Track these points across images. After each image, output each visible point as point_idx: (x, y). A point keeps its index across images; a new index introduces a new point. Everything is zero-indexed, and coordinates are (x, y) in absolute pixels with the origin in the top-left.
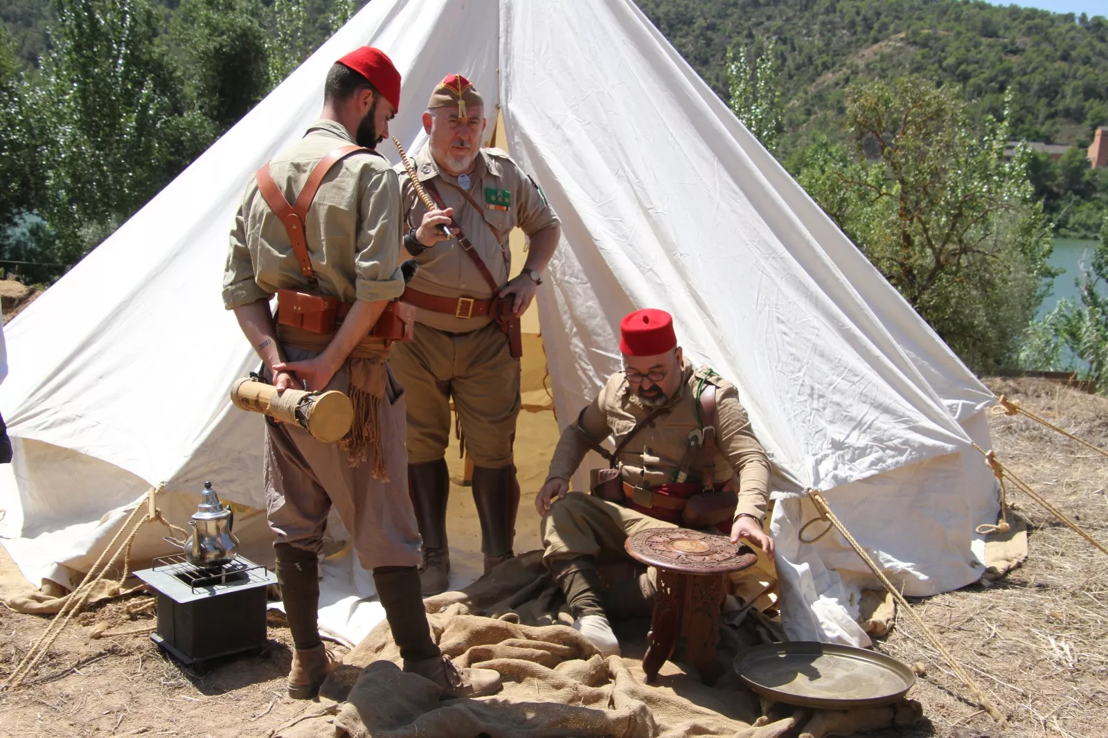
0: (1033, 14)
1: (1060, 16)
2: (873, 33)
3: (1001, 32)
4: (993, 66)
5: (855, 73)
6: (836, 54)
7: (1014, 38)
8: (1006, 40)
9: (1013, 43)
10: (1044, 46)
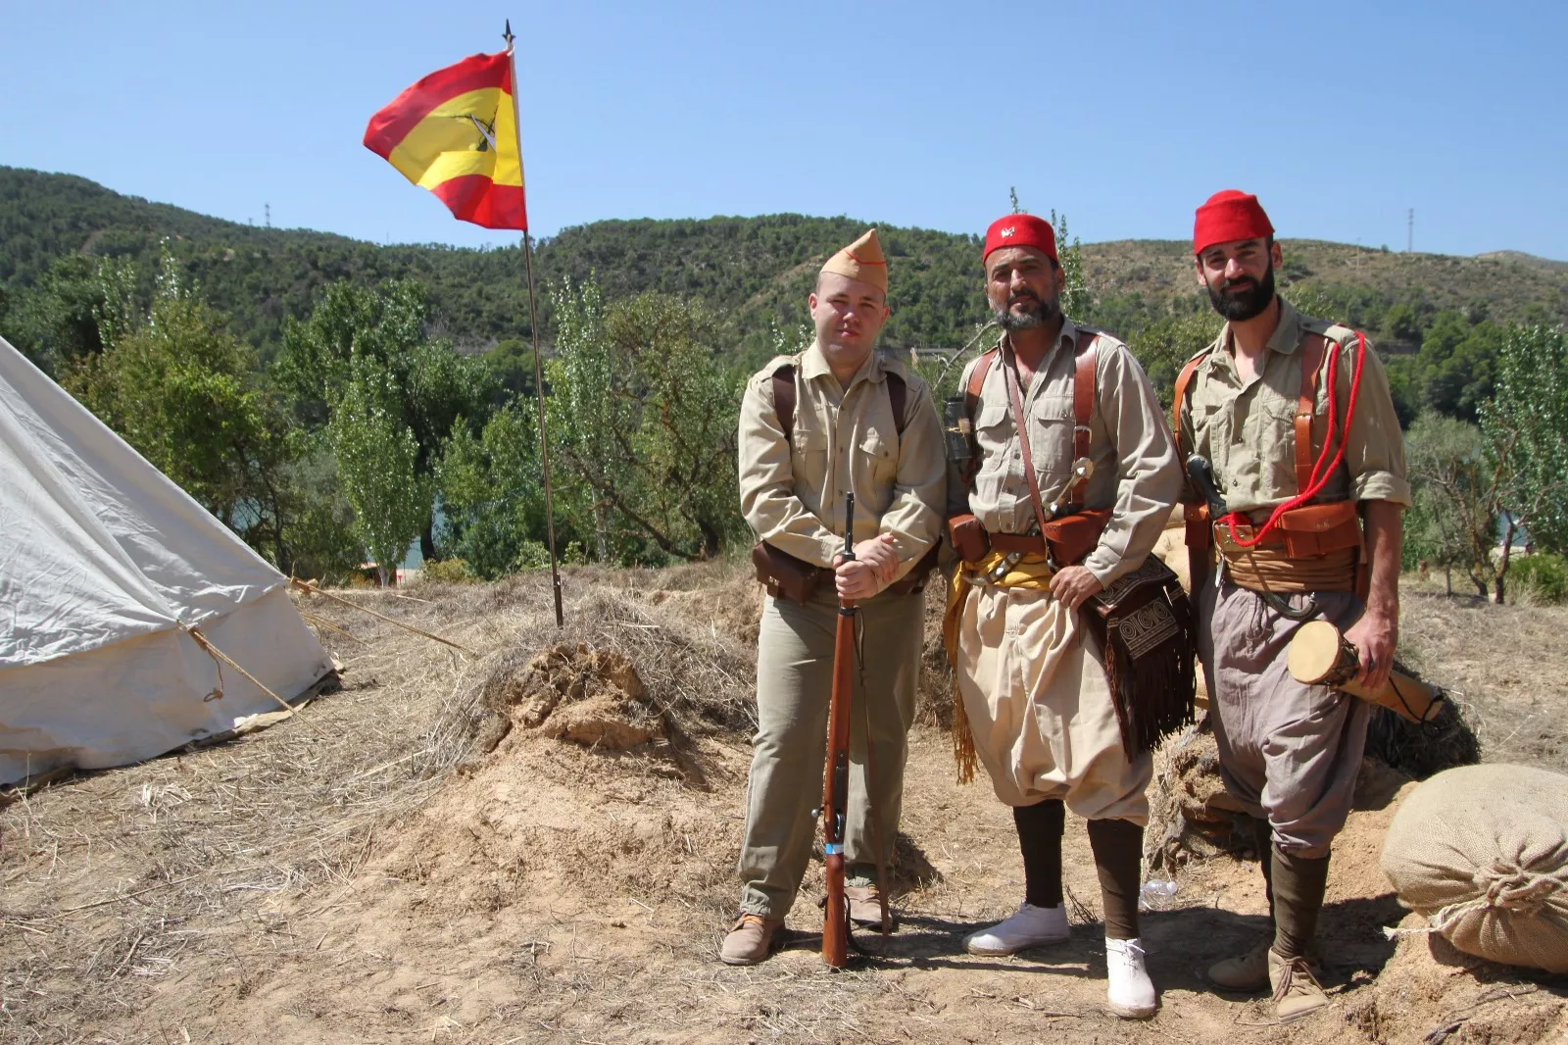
0: (933, 235)
1: (956, 236)
3: (908, 251)
4: (904, 282)
5: (782, 293)
6: (762, 276)
7: (919, 256)
8: (913, 258)
9: (919, 261)
10: (945, 262)
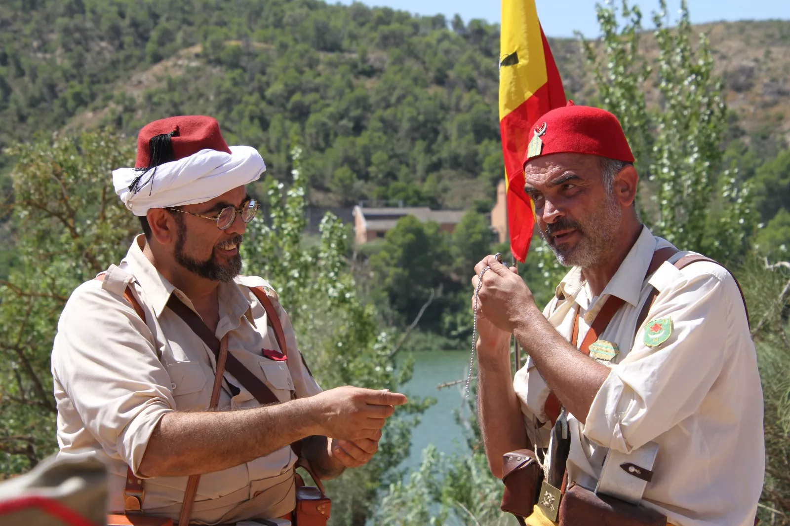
0: (386, 16)
1: (425, 19)
2: (150, 47)
3: (345, 44)
4: (341, 94)
5: (130, 109)
6: (94, 80)
7: (364, 53)
8: (355, 56)
9: (364, 60)
10: (409, 63)
